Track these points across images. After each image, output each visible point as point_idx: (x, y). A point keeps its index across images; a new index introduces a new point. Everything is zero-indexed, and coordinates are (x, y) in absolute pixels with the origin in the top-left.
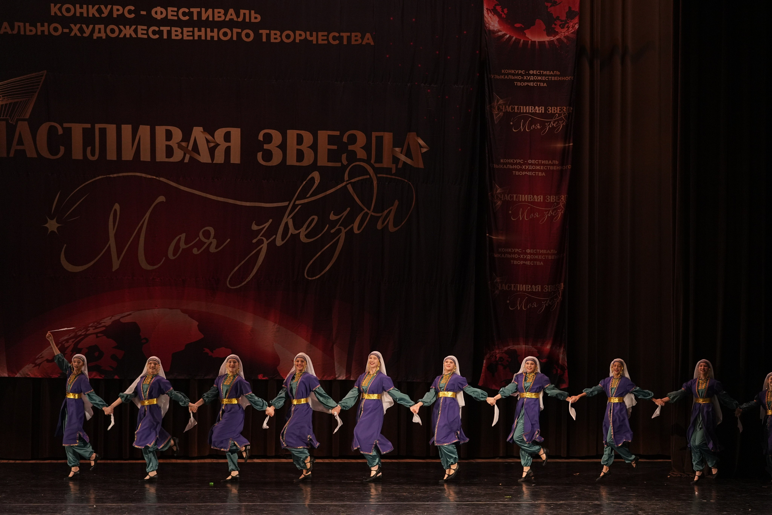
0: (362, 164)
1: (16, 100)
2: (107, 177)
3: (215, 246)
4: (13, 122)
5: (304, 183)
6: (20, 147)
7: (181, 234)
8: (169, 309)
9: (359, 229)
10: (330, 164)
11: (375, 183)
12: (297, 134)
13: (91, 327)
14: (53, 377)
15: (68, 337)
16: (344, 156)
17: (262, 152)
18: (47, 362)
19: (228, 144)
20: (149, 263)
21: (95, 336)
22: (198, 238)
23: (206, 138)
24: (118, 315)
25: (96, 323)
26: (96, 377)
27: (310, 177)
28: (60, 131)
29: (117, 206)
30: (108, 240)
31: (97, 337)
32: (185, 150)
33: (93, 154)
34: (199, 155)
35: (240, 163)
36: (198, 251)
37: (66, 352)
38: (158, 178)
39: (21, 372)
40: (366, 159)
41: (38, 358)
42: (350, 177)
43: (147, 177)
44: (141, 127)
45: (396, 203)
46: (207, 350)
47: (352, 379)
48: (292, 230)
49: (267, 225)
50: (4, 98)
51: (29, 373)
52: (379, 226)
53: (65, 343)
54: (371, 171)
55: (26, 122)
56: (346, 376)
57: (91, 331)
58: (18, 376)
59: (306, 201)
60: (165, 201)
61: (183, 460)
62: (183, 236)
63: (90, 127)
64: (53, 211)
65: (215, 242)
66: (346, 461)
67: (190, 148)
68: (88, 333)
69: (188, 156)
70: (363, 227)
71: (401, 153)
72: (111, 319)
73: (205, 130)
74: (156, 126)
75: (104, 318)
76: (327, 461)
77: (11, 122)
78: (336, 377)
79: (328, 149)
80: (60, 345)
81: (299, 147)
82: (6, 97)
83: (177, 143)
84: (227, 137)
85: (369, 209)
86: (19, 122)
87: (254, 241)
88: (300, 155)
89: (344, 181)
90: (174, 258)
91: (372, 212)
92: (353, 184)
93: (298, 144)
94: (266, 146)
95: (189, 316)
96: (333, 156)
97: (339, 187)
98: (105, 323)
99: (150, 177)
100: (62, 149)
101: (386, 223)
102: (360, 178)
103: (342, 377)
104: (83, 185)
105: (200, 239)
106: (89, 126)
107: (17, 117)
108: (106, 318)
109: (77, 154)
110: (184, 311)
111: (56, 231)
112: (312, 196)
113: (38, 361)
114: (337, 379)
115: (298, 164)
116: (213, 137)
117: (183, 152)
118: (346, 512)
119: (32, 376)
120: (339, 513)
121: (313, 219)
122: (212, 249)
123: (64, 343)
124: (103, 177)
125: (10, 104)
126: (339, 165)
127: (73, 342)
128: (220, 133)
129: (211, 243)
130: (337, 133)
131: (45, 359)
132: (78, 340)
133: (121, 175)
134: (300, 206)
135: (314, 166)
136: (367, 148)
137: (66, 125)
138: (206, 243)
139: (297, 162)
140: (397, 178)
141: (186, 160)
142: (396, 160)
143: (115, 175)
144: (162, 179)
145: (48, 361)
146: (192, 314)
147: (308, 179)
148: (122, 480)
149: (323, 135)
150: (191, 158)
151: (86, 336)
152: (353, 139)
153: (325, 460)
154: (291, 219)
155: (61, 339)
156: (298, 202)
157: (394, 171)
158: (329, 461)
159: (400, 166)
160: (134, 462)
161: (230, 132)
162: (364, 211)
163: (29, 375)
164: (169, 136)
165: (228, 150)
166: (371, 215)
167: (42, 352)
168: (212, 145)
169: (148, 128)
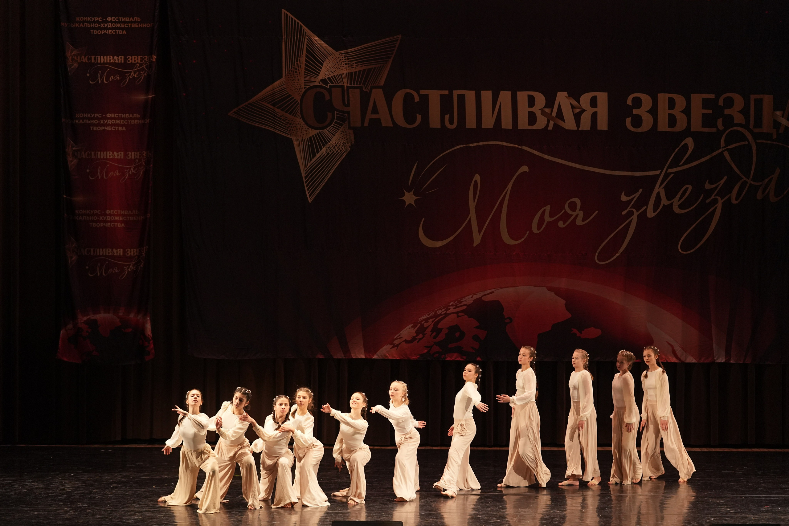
0: (740, 129)
1: (370, 67)
2: (467, 146)
3: (581, 218)
4: (367, 90)
5: (677, 150)
6: (374, 116)
7: (546, 206)
8: (534, 286)
9: (737, 199)
10: (706, 130)
11: (754, 149)
12: (669, 98)
13: (452, 305)
14: (412, 359)
15: (428, 317)
16: (720, 122)
17: (631, 118)
18: (406, 343)
19: (595, 110)
20: (512, 237)
21: (455, 315)
22: (564, 211)
23: (571, 104)
24: (481, 293)
25: (457, 302)
26: (457, 359)
27: (683, 143)
28: (417, 99)
29: (477, 177)
30: (469, 213)
31: (458, 316)
32: (549, 117)
33: (451, 122)
34: (564, 121)
35: (607, 129)
36: (564, 224)
37: (425, 333)
38: (520, 147)
39: (378, 353)
40: (744, 124)
41: (396, 339)
42: (727, 144)
43: (509, 146)
44: (502, 93)
45: (778, 171)
46: (575, 331)
47: (731, 362)
48: (665, 201)
49: (637, 195)
50: (358, 65)
51: (387, 355)
52: (759, 196)
53: (425, 323)
54: (750, 137)
55: (381, 90)
56: (725, 358)
57: (452, 310)
58: (376, 358)
59: (679, 169)
60: (528, 171)
61: (550, 448)
62: (548, 208)
63: (448, 93)
64: (410, 182)
65: (581, 214)
66: (726, 450)
67: (554, 114)
68: (448, 312)
69: (552, 123)
70: (741, 198)
71: (783, 117)
72: (472, 297)
73: (570, 95)
74: (518, 91)
75: (465, 297)
76: (705, 450)
77: (365, 90)
78: (714, 359)
79: (703, 114)
80: (419, 325)
81: (671, 112)
82: (359, 64)
83: (540, 110)
84: (594, 102)
85: (748, 178)
86: (374, 90)
87: (624, 213)
88: (672, 120)
89: (720, 148)
90: (538, 232)
91: (752, 181)
92: (731, 152)
93: (669, 109)
94: (635, 112)
95: (556, 294)
96: (707, 121)
97: (715, 154)
98: (466, 301)
99: (512, 145)
100: (419, 117)
101: (767, 192)
102: (738, 144)
103: (721, 360)
104: (441, 155)
105: (565, 211)
106: (446, 92)
107: (371, 84)
108: (467, 296)
109: (435, 122)
110: (550, 289)
111: (413, 204)
112: (684, 164)
113: (396, 342)
114: (715, 362)
115: (670, 130)
116: (579, 102)
117: (546, 119)
118: (726, 504)
119: (390, 358)
120: (718, 506)
121: (687, 188)
122: (579, 222)
123: (423, 322)
124: (462, 146)
125: (364, 70)
126: (714, 130)
127: (433, 321)
128: (585, 98)
129: (577, 215)
130: (712, 96)
131: (404, 339)
132: (438, 319)
133: (481, 144)
134: (672, 175)
135: (687, 132)
136: (745, 112)
137: (422, 92)
138: (572, 215)
139: (669, 127)
140: (778, 143)
141: (550, 128)
142: (776, 125)
143: (475, 144)
144: (525, 148)
145: (406, 341)
146: (558, 292)
147: (680, 146)
148: (485, 468)
149: (697, 99)
150: (555, 125)
151: (446, 315)
152: (729, 103)
153: (704, 448)
154: (663, 189)
155: (420, 319)
156: (670, 171)
157: (775, 137)
158: (707, 450)
159: (781, 131)
160: (498, 449)
161: (596, 96)
162: (743, 180)
163: (387, 356)
164: (531, 101)
165: (594, 116)
166: (750, 184)
167: (401, 332)
168: (578, 110)
169: (509, 93)
